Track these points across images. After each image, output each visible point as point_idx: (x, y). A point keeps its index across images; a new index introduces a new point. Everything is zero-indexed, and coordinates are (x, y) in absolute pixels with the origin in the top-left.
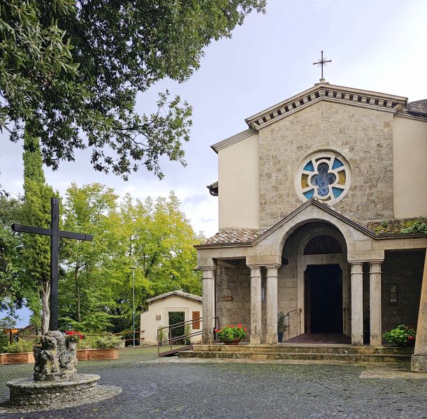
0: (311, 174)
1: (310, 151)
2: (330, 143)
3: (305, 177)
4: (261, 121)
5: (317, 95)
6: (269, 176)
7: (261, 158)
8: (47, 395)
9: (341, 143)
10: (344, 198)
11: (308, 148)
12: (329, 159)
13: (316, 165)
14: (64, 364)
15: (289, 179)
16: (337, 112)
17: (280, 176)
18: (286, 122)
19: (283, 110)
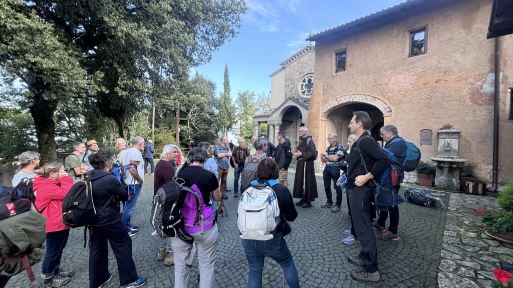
0: (304, 84)
1: (304, 74)
2: (312, 70)
3: (302, 85)
4: (286, 63)
6: (288, 86)
7: (286, 79)
12: (312, 77)
13: (307, 80)
15: (296, 87)
17: (292, 86)
18: (295, 63)
19: (294, 58)
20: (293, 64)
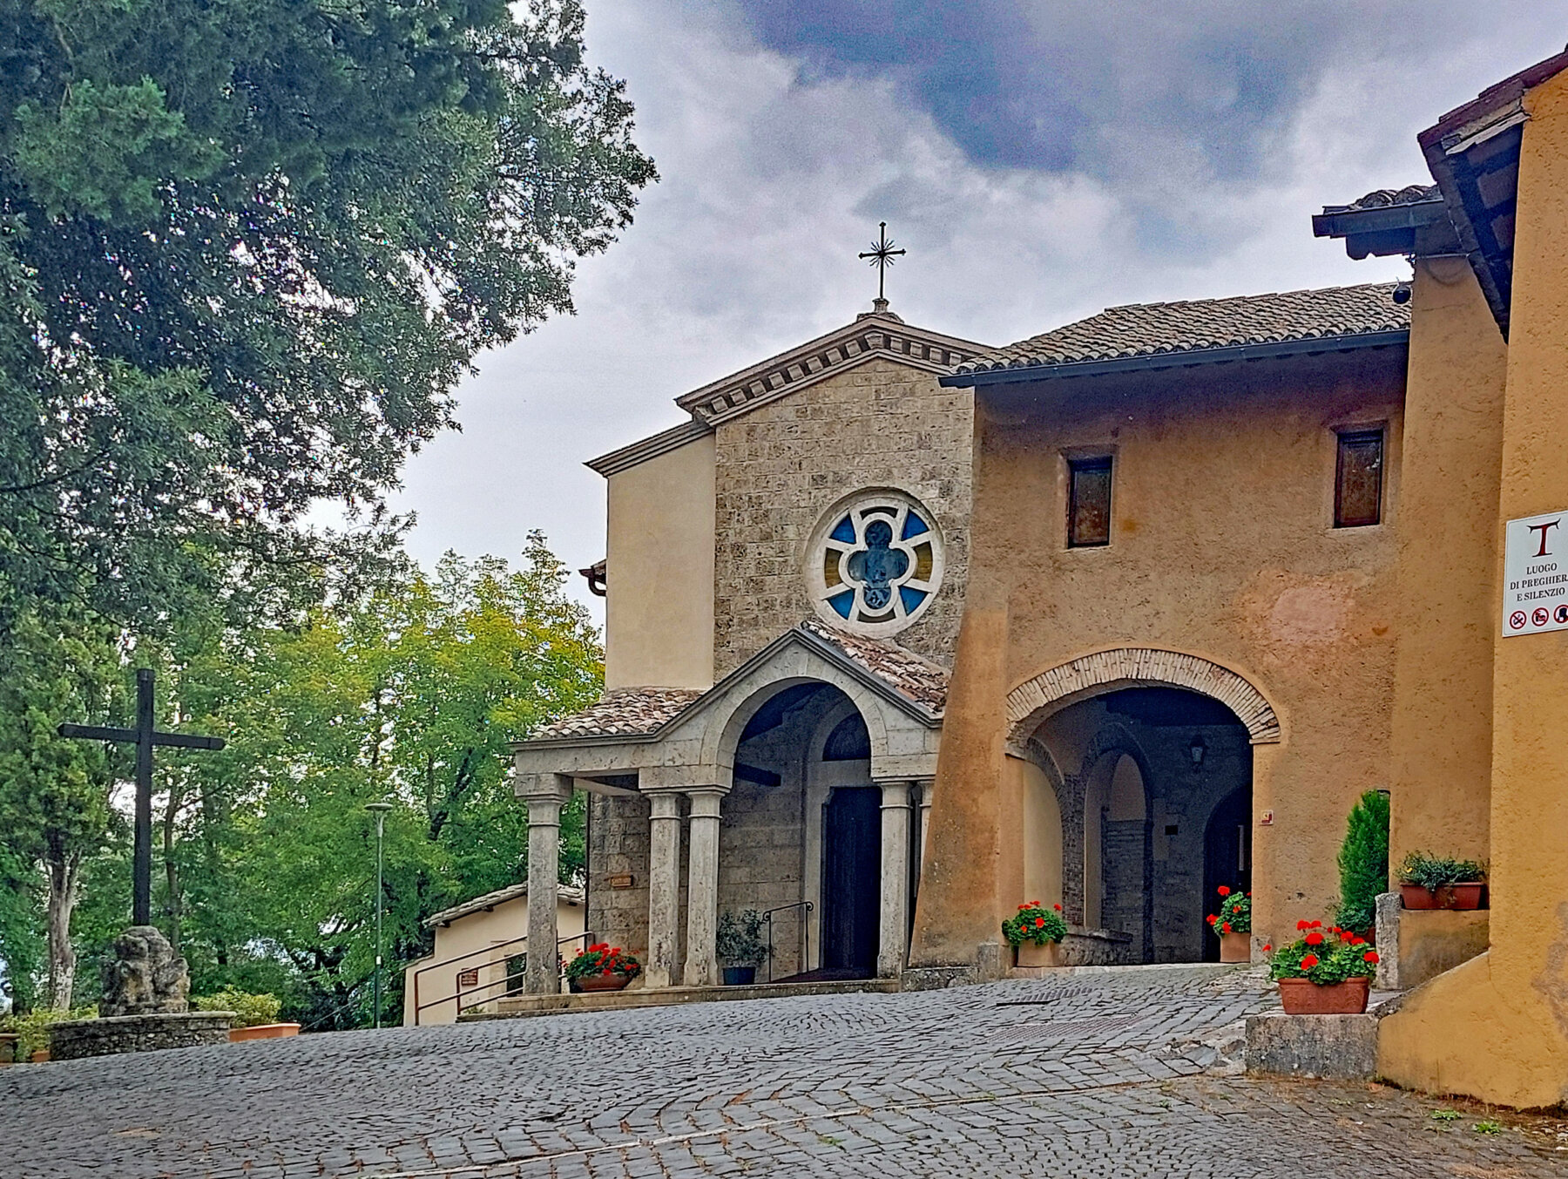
0: (847, 550)
1: (846, 491)
2: (895, 471)
3: (832, 556)
4: (720, 404)
5: (864, 346)
6: (739, 550)
7: (720, 504)
8: (131, 1036)
9: (919, 474)
10: (924, 616)
11: (840, 481)
12: (893, 512)
13: (860, 527)
14: (162, 987)
15: (791, 561)
16: (913, 393)
17: (768, 551)
18: (787, 411)
19: (776, 379)
20: (773, 411)
